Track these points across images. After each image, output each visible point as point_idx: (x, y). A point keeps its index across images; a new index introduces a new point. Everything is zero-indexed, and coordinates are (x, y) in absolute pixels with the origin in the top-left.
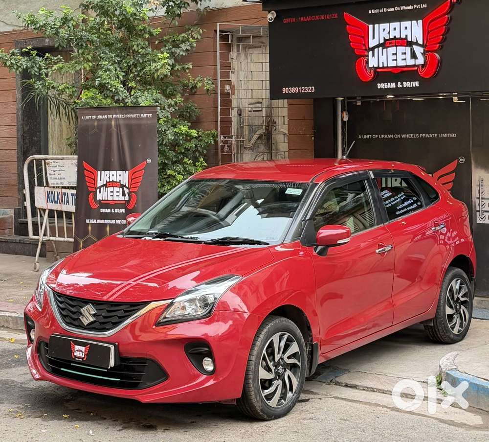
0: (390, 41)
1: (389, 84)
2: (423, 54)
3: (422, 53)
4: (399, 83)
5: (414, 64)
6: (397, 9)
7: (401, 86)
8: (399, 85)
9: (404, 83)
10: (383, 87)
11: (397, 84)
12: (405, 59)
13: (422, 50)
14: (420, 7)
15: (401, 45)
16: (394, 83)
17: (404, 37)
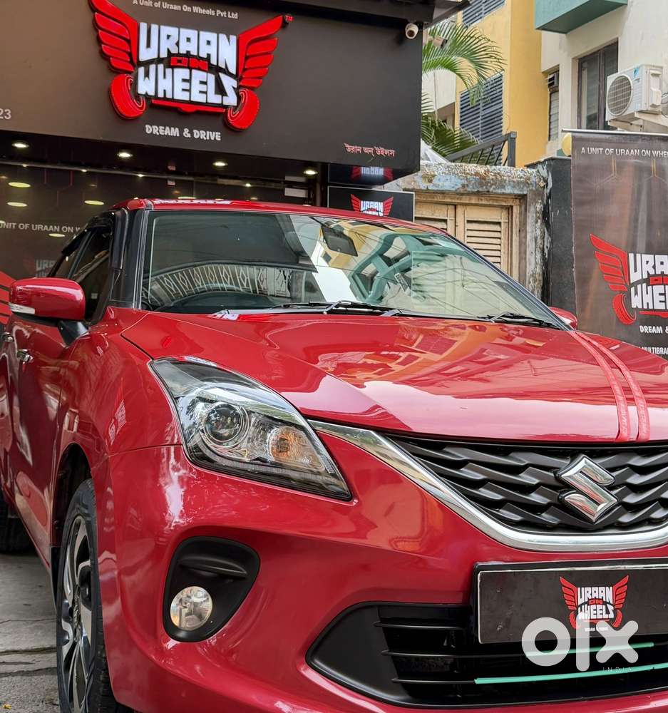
0: (179, 58)
1: (167, 128)
2: (236, 90)
3: (234, 88)
4: (186, 131)
5: (220, 102)
6: (186, 8)
7: (189, 136)
8: (186, 133)
9: (195, 131)
10: (155, 132)
11: (181, 132)
12: (206, 93)
13: (234, 83)
14: (227, 15)
15: (199, 69)
16: (177, 129)
17: (205, 56)
